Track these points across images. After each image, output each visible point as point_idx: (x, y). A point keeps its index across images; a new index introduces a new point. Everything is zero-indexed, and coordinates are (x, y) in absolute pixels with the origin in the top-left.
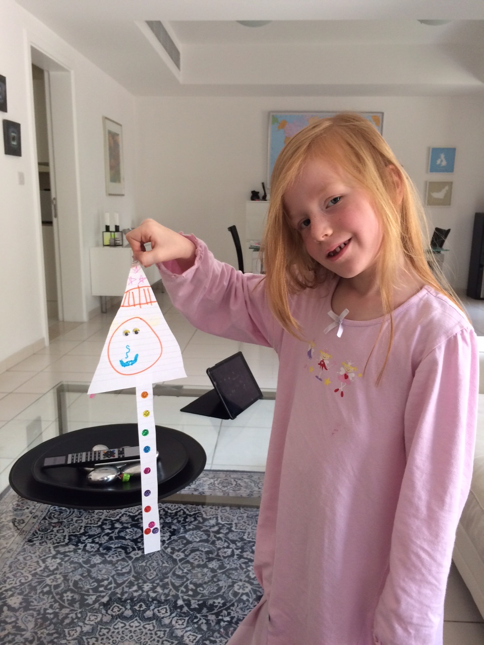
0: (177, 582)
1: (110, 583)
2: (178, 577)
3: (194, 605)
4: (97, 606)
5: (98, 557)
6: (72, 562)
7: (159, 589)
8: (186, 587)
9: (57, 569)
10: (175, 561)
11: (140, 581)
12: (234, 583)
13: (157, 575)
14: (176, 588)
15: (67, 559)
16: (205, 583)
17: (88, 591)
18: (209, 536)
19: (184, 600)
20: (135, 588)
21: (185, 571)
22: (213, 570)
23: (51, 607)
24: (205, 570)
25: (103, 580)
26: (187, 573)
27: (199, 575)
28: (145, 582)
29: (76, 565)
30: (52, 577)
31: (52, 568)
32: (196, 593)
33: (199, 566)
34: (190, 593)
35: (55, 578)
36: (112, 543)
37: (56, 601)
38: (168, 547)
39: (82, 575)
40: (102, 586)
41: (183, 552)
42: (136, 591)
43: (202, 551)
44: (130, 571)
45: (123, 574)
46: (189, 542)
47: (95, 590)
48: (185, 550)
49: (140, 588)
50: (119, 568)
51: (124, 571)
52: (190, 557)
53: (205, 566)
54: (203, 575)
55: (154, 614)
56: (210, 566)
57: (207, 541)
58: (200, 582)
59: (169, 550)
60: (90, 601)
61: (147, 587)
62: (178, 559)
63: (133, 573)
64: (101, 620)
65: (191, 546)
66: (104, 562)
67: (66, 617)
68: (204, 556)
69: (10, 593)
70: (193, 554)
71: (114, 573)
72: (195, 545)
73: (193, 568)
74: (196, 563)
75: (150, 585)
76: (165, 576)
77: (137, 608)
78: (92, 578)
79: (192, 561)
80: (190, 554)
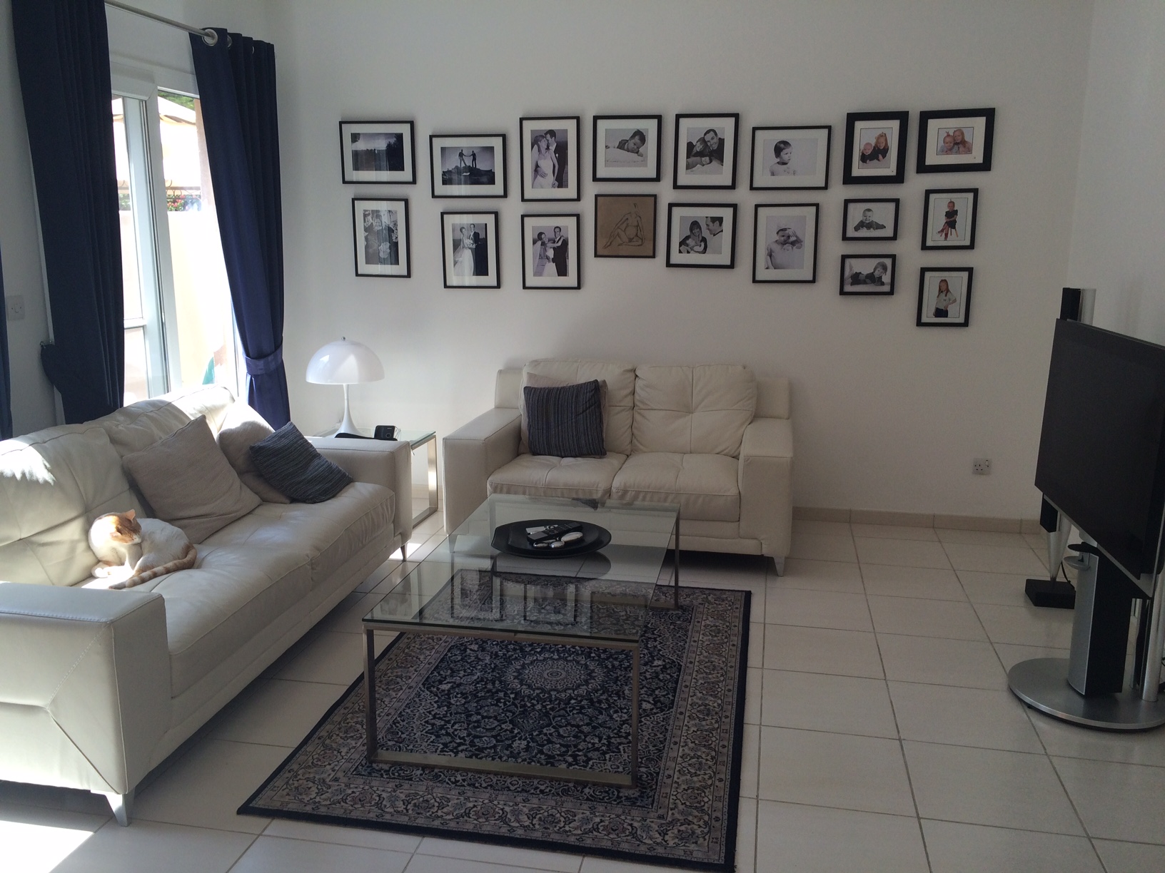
0: (513, 708)
1: (570, 711)
2: (510, 711)
3: (501, 695)
4: (579, 699)
5: (585, 731)
6: (610, 728)
7: (529, 705)
8: (505, 704)
9: (622, 725)
10: (511, 721)
11: (544, 711)
12: (464, 704)
13: (529, 714)
14: (514, 704)
15: (615, 731)
16: (488, 706)
17: (589, 708)
18: (472, 741)
19: (509, 697)
20: (548, 707)
21: (503, 715)
22: (478, 714)
23: (615, 700)
24: (485, 714)
25: (577, 713)
26: (502, 713)
27: (492, 711)
28: (541, 710)
29: (605, 725)
30: (623, 719)
31: (626, 725)
32: (498, 700)
33: (490, 717)
34: (502, 701)
35: (621, 718)
36: (573, 741)
37: (613, 703)
38: (517, 734)
39: (597, 718)
40: (577, 710)
41: (502, 729)
42: (548, 705)
43: (483, 728)
44: (554, 718)
45: (559, 716)
46: (496, 736)
47: (583, 707)
48: (500, 730)
49: (544, 707)
50: (563, 720)
51: (559, 719)
52: (495, 725)
53: (483, 717)
54: (489, 711)
55: (534, 691)
56: (479, 717)
57: (476, 737)
58: (492, 707)
59: (516, 731)
60: (585, 701)
61: (539, 707)
62: (508, 723)
63: (551, 717)
64: (574, 691)
65: (494, 733)
66: (578, 726)
67: (601, 695)
68: (482, 725)
69: (654, 711)
70: (493, 726)
71: (569, 718)
72: (489, 734)
73: (496, 717)
74: (491, 720)
75: (536, 707)
76: (524, 713)
77: (546, 695)
78: (588, 715)
79: (495, 722)
80: (496, 726)
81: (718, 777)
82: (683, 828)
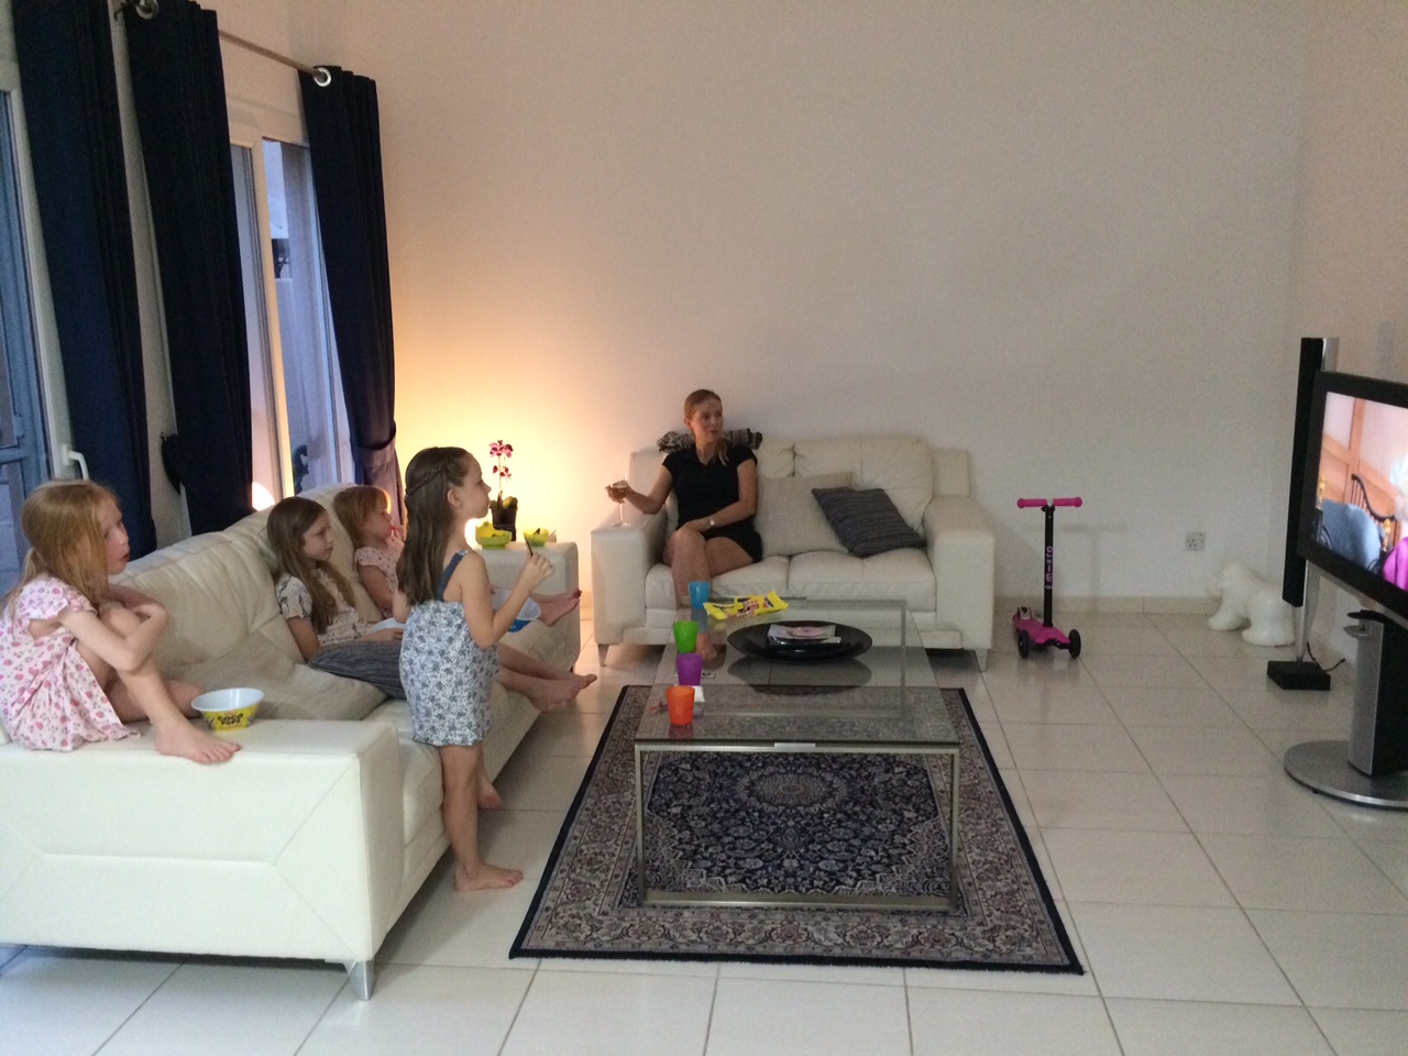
0: (763, 826)
1: (829, 826)
2: (762, 830)
4: (832, 812)
5: (855, 844)
7: (779, 822)
8: (752, 823)
10: (769, 840)
11: (799, 827)
12: (706, 826)
13: (785, 831)
14: (762, 822)
15: (889, 843)
16: (734, 826)
17: (847, 821)
18: (736, 864)
19: (753, 815)
20: (802, 823)
21: (756, 834)
22: (728, 835)
23: (872, 811)
24: (736, 835)
25: (837, 827)
26: (754, 832)
27: (741, 831)
28: (795, 826)
29: (874, 837)
32: (743, 820)
33: (743, 838)
34: (748, 820)
36: (848, 855)
37: (871, 814)
38: (781, 853)
39: (862, 831)
40: (835, 824)
41: (762, 849)
42: (800, 821)
43: (741, 849)
44: (814, 834)
45: (819, 832)
46: (760, 857)
49: (798, 823)
50: (826, 836)
51: (821, 834)
52: (753, 845)
53: (737, 838)
54: (738, 831)
55: (777, 807)
56: (731, 839)
57: (738, 859)
58: (739, 827)
59: (779, 850)
60: (839, 814)
61: (791, 823)
62: (766, 843)
63: (810, 832)
64: (822, 805)
65: (756, 853)
66: (845, 840)
67: (854, 806)
68: (739, 846)
69: (920, 819)
70: (751, 847)
71: (830, 833)
72: (751, 855)
73: (749, 837)
74: (746, 840)
75: (788, 824)
76: (777, 830)
77: (794, 811)
78: (850, 829)
79: (751, 842)
80: (755, 847)
81: (1022, 880)
82: (1009, 933)
